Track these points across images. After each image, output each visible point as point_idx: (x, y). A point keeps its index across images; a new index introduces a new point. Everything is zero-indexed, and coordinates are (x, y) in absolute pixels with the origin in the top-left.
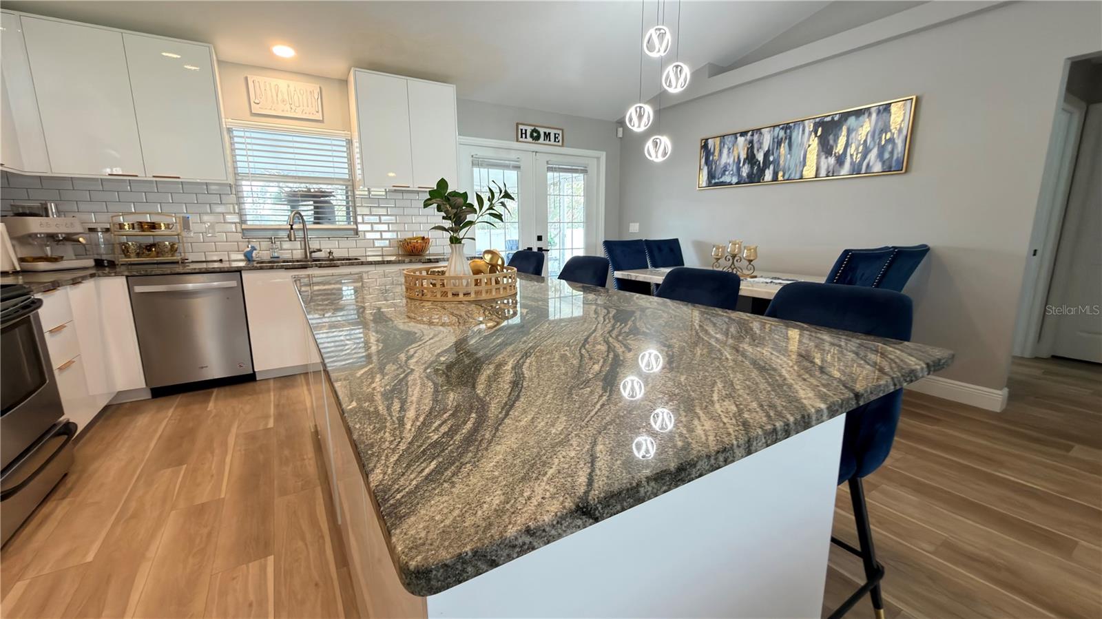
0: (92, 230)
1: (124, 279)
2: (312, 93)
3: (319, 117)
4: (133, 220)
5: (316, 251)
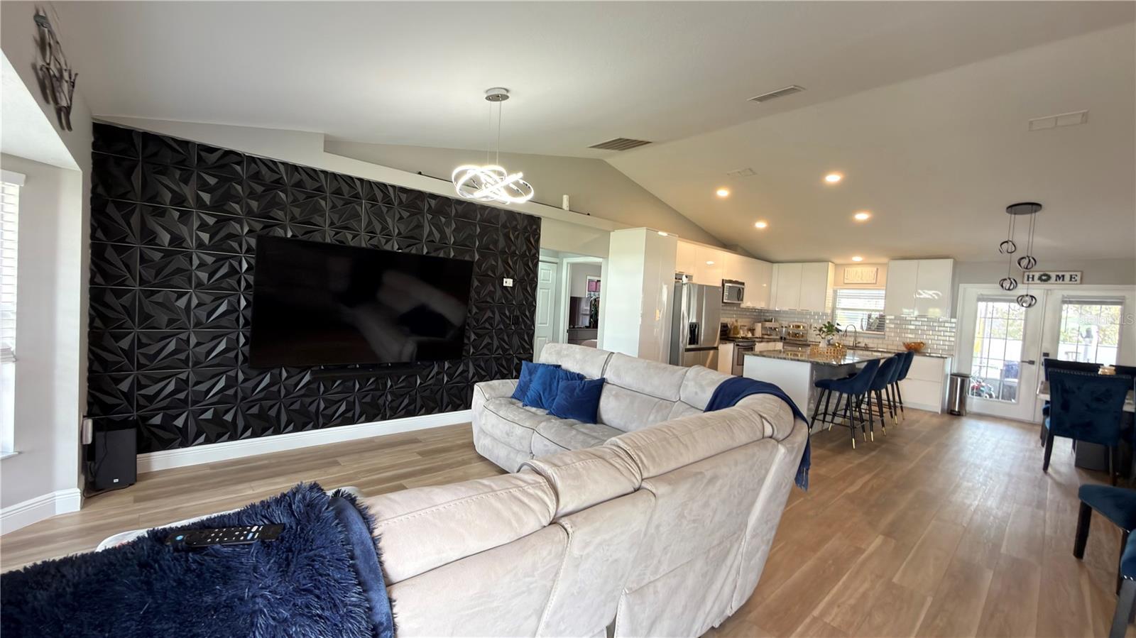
0: (782, 327)
1: (782, 343)
2: (872, 272)
3: (874, 282)
4: (794, 324)
5: (859, 343)
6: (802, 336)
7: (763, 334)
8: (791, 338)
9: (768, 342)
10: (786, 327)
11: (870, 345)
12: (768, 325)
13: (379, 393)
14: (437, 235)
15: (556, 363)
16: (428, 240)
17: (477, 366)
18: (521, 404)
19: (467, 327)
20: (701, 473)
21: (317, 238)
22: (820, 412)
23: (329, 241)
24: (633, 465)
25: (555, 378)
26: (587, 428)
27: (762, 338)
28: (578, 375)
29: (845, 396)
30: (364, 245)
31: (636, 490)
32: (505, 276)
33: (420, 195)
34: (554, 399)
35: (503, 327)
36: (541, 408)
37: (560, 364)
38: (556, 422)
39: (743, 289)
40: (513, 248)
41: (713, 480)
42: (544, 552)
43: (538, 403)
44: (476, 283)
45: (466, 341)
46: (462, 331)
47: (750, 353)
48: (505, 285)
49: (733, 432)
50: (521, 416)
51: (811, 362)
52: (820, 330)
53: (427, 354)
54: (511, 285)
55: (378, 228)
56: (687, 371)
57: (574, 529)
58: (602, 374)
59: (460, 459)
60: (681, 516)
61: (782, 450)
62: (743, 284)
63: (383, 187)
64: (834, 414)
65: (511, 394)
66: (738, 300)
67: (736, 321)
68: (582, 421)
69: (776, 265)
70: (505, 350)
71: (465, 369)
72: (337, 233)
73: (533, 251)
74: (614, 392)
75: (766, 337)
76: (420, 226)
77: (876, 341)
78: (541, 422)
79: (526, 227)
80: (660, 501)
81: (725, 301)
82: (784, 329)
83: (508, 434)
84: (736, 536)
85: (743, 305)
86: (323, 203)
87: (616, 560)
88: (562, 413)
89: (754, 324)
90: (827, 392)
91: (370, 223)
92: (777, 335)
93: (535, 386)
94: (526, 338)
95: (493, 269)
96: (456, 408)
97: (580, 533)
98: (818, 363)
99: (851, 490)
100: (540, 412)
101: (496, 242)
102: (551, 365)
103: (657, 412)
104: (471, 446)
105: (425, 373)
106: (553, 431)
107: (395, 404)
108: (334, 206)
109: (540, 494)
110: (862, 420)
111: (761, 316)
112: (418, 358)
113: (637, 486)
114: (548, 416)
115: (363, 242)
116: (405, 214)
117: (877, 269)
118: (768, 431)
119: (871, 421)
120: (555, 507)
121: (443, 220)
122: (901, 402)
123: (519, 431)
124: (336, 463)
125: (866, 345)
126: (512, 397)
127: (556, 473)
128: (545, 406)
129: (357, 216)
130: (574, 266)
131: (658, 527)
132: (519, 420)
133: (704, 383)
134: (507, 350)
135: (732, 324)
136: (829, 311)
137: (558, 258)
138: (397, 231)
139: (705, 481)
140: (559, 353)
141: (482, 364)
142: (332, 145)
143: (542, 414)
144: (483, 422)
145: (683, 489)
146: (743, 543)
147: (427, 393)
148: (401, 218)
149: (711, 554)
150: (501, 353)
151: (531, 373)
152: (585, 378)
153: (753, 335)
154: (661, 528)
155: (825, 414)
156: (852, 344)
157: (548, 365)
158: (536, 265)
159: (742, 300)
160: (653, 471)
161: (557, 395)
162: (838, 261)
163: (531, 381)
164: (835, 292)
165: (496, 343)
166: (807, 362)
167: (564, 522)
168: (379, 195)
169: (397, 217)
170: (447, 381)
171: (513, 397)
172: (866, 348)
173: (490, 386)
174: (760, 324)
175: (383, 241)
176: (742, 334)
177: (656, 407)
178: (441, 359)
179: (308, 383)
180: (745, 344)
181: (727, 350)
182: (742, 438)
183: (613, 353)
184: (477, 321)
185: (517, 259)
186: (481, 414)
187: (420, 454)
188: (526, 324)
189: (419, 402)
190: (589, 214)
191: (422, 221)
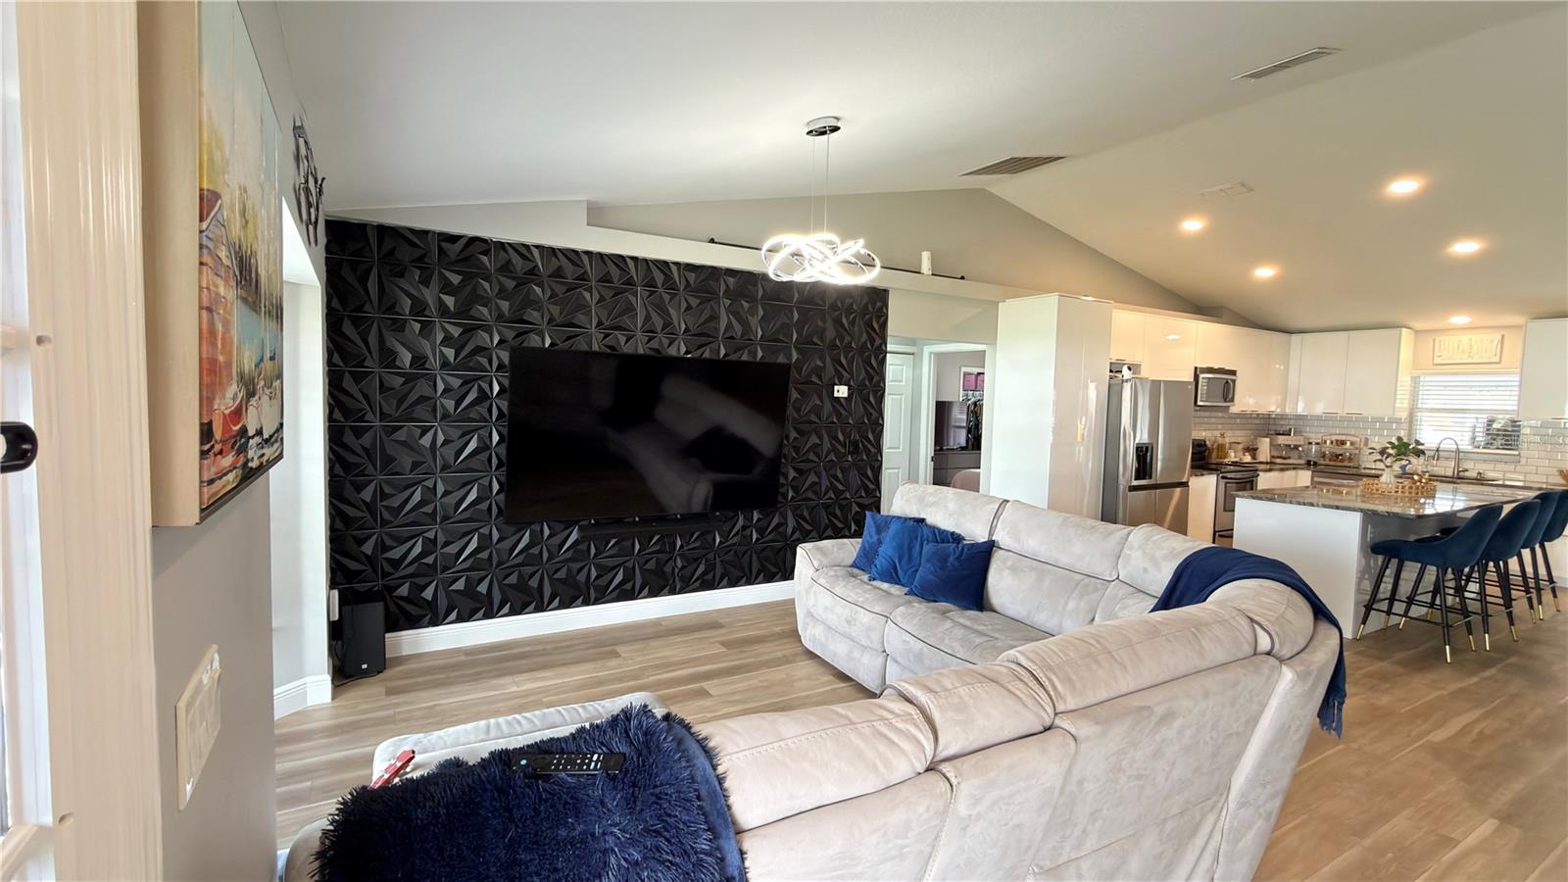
0: (1310, 443)
1: (1309, 473)
2: (1492, 341)
3: (1497, 359)
4: (1334, 438)
5: (1466, 470)
6: (1350, 459)
7: (1272, 457)
8: (1328, 462)
9: (1282, 470)
10: (1318, 444)
11: (1490, 475)
12: (1282, 440)
13: (664, 557)
14: (738, 329)
15: (917, 516)
16: (727, 336)
17: (798, 516)
18: (866, 577)
19: (783, 460)
20: (1149, 707)
21: (581, 345)
22: (1381, 596)
23: (598, 349)
24: (1042, 692)
25: (916, 538)
26: (968, 618)
27: (1271, 463)
28: (953, 534)
29: (1432, 572)
30: (641, 351)
31: (1046, 729)
32: (837, 381)
33: (714, 273)
34: (917, 571)
35: (834, 459)
36: (896, 584)
37: (922, 516)
38: (920, 607)
39: (1234, 381)
40: (847, 339)
41: (1167, 718)
42: (919, 807)
43: (891, 576)
44: (794, 395)
45: (782, 480)
46: (775, 465)
47: (1245, 493)
48: (836, 395)
49: (1202, 647)
50: (867, 596)
51: (1361, 510)
52: (1383, 452)
53: (728, 500)
54: (846, 395)
55: (658, 322)
56: (1129, 534)
57: (959, 779)
58: (991, 534)
59: (779, 654)
60: (1117, 769)
61: (1288, 675)
62: (1233, 373)
63: (663, 265)
64: (1411, 601)
65: (850, 561)
66: (1225, 401)
67: (1222, 435)
68: (960, 606)
69: (1295, 338)
70: (838, 493)
71: (783, 521)
72: (606, 336)
73: (878, 342)
74: (1009, 563)
75: (1278, 461)
76: (714, 318)
77: (1500, 466)
78: (898, 607)
79: (866, 305)
80: (1083, 746)
81: (1199, 403)
82: (1314, 447)
83: (848, 622)
84: (1210, 802)
85: (1235, 409)
86: (587, 295)
87: (1018, 826)
88: (929, 593)
89: (1256, 439)
90: (1394, 562)
91: (648, 318)
92: (1300, 458)
93: (887, 550)
94: (869, 473)
95: (819, 372)
96: (770, 578)
97: (969, 783)
98: (1375, 513)
99: (1439, 736)
100: (896, 590)
101: (821, 333)
102: (910, 519)
103: (1081, 596)
104: (794, 635)
105: (726, 527)
106: (915, 621)
107: (687, 572)
108: (602, 299)
109: (912, 729)
110: (1465, 612)
111: (1269, 425)
112: (715, 507)
113: (1048, 723)
114: (908, 597)
115: (639, 346)
116: (694, 302)
117: (1503, 336)
118: (1264, 643)
119: (1485, 616)
120: (933, 747)
121: (746, 305)
122: (1551, 580)
123: (865, 618)
124: (616, 655)
125: (1480, 473)
126: (852, 566)
127: (932, 702)
128: (904, 581)
129: (630, 309)
130: (940, 358)
131: (1080, 783)
132: (863, 602)
133: (1159, 554)
134: (844, 491)
135: (1215, 442)
136: (1404, 415)
137: (915, 345)
138: (683, 327)
139: (1154, 719)
140: (921, 500)
141: (806, 514)
142: (597, 215)
143: (898, 593)
144: (811, 602)
145: (1119, 730)
146: (1224, 814)
147: (730, 557)
148: (689, 308)
149: (1170, 826)
150: (833, 496)
151: (879, 531)
152: (963, 539)
153: (1254, 457)
154: (1086, 785)
155: (1392, 599)
156: (1450, 474)
157: (906, 519)
158: (882, 362)
159: (1232, 400)
160: (1071, 703)
161: (920, 565)
162: (1419, 325)
163: (880, 542)
164: (1415, 380)
165: (825, 483)
166: (1354, 510)
167: (945, 768)
168: (659, 278)
169: (684, 305)
170: (757, 539)
171: (854, 565)
172: (1480, 480)
173: (820, 550)
174: (1268, 440)
175: (666, 342)
176: (1232, 457)
177: (1079, 587)
178: (747, 507)
179: (576, 543)
180: (1239, 475)
181: (1205, 488)
182: (1219, 655)
183: (1008, 501)
184: (797, 449)
185: (854, 355)
186: (807, 592)
187: (724, 644)
188: (868, 453)
189: (719, 571)
190: (962, 278)
191: (717, 309)
